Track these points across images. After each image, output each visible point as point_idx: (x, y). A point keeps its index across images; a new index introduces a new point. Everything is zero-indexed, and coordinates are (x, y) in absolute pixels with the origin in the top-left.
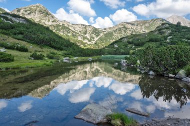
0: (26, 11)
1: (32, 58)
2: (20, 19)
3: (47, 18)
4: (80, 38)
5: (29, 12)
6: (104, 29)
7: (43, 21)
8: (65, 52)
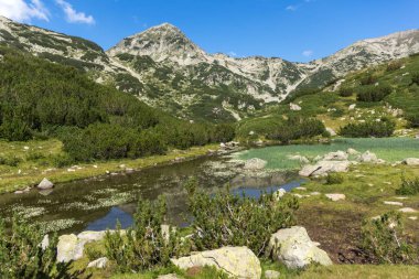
0: (141, 42)
3: (181, 50)
5: (146, 43)
6: (310, 63)
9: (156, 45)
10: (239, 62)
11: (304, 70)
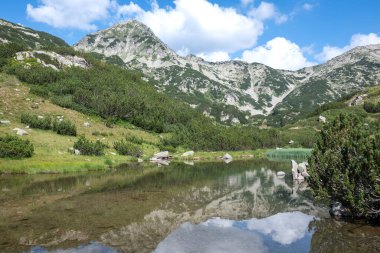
1: (77, 151)
2: (76, 57)
3: (150, 51)
4: (230, 101)
5: (111, 40)
6: (299, 71)
7: (142, 60)
9: (122, 43)
10: (215, 68)
11: (292, 78)
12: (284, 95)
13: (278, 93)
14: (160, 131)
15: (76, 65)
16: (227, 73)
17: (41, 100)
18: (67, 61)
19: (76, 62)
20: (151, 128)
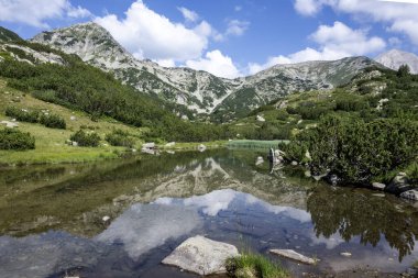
0: (63, 38)
1: (75, 143)
2: (51, 54)
3: (109, 53)
4: (180, 101)
5: (70, 39)
6: (235, 80)
7: (101, 60)
8: (146, 130)
9: (80, 43)
10: (168, 72)
11: (229, 86)
12: (223, 98)
13: (219, 96)
14: (139, 125)
15: (52, 62)
16: (178, 78)
17: (21, 93)
18: (43, 58)
19: (52, 59)
20: (131, 123)
